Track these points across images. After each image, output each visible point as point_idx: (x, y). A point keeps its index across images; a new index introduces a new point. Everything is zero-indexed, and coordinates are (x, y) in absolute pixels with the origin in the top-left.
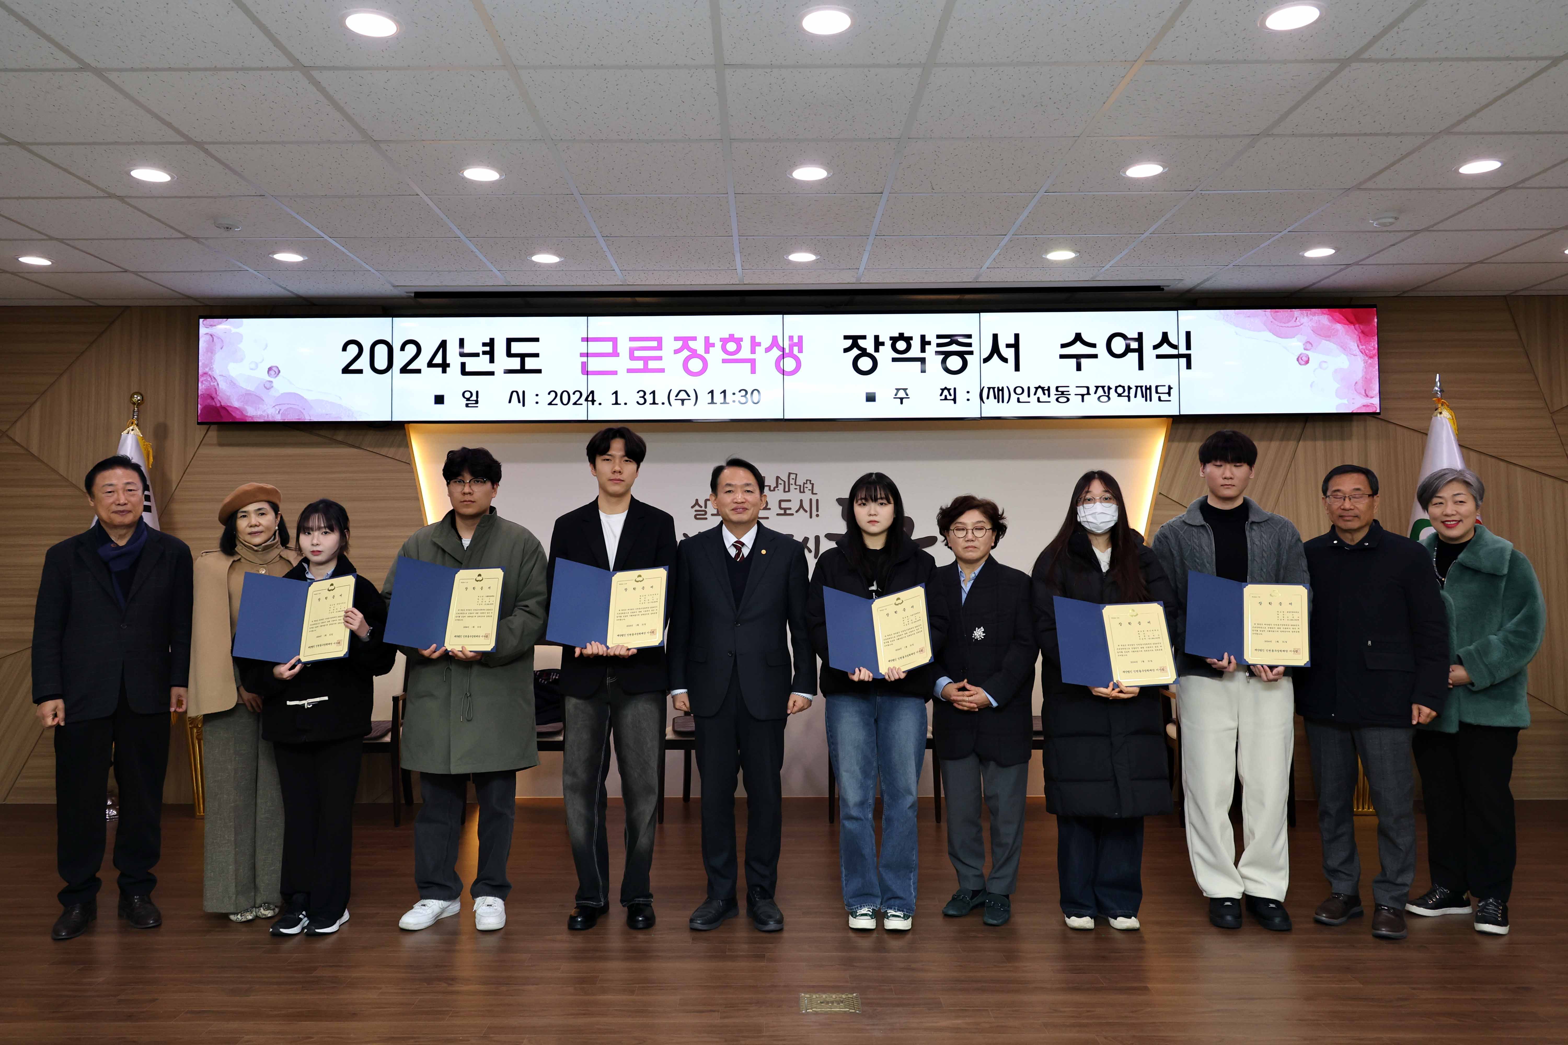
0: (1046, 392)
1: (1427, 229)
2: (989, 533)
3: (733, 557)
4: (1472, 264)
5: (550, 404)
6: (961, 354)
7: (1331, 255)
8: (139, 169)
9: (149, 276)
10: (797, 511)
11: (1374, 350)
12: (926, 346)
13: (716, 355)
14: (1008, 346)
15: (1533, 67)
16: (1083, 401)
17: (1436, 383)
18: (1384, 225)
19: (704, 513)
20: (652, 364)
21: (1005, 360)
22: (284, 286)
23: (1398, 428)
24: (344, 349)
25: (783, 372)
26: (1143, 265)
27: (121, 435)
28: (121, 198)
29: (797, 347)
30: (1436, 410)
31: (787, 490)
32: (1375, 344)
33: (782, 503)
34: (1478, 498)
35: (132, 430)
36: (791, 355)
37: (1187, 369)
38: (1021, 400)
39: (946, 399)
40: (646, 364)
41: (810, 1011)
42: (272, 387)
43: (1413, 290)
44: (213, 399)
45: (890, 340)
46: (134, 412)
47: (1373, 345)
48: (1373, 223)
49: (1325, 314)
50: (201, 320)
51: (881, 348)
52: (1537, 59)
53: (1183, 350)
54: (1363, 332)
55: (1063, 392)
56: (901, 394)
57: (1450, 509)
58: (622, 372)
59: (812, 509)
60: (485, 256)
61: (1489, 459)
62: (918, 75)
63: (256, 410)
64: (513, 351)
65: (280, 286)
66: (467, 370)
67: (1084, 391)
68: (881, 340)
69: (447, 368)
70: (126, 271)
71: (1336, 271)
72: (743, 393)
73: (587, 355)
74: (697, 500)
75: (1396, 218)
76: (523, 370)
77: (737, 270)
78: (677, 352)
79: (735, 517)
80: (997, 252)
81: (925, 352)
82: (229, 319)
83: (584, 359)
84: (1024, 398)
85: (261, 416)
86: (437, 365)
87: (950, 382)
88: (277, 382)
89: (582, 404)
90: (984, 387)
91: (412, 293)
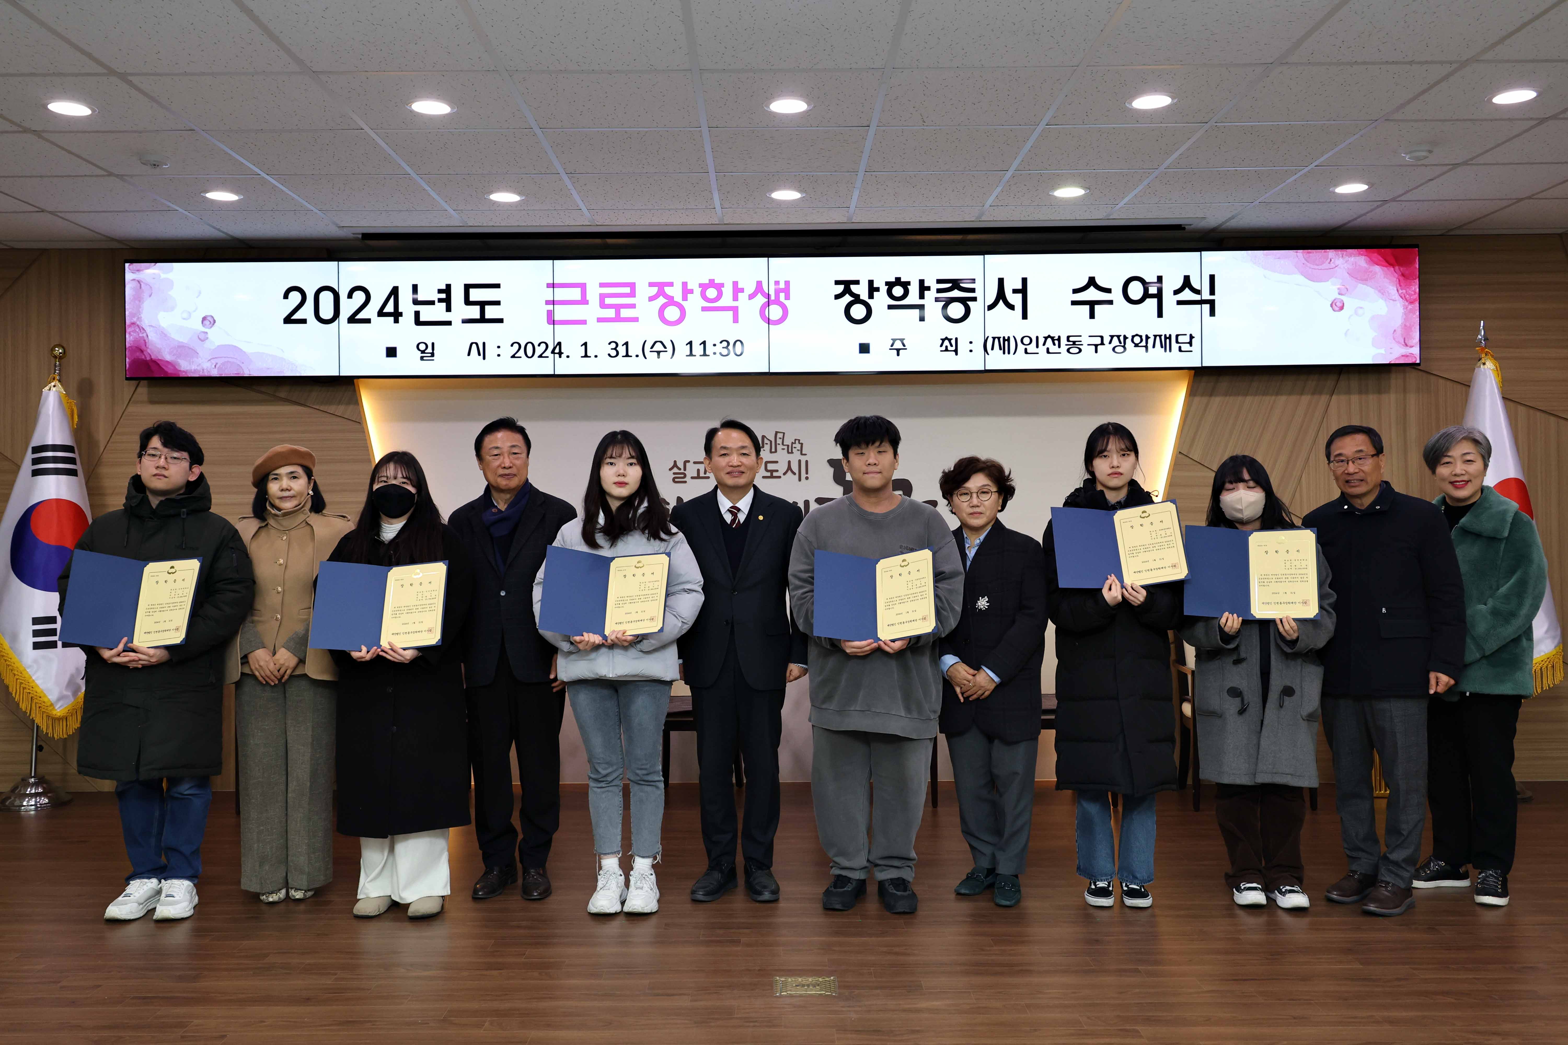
0: (1056, 342)
1: (1465, 163)
2: (995, 496)
4: (1520, 200)
5: (513, 356)
6: (963, 301)
7: (1364, 191)
8: (56, 102)
9: (68, 216)
10: (784, 474)
11: (1415, 294)
12: (926, 292)
13: (694, 302)
14: (1015, 291)
16: (1096, 352)
17: (1479, 331)
18: (1418, 159)
19: (683, 476)
20: (624, 313)
21: (1011, 307)
22: (218, 227)
23: (1441, 381)
24: (286, 296)
25: (769, 321)
26: (1160, 202)
27: (42, 391)
28: (38, 133)
29: (784, 294)
30: (1479, 361)
31: (773, 450)
32: (1415, 288)
35: (54, 386)
36: (777, 302)
37: (1210, 315)
38: (1028, 351)
39: (947, 350)
40: (618, 313)
41: (784, 993)
42: (207, 338)
43: (1459, 227)
44: (142, 351)
45: (886, 285)
46: (55, 366)
47: (1413, 289)
48: (1406, 157)
49: (1362, 255)
50: (127, 265)
51: (875, 294)
53: (1206, 295)
54: (1403, 275)
55: (1074, 342)
56: (898, 345)
57: (1459, 468)
58: (592, 321)
59: (802, 472)
60: (438, 194)
61: (1538, 414)
63: (190, 364)
64: (472, 299)
65: (214, 228)
66: (422, 319)
67: (1098, 341)
68: (875, 285)
69: (400, 318)
70: (43, 211)
71: (1373, 207)
72: (725, 344)
73: (553, 303)
74: (675, 462)
75: (1430, 152)
76: (483, 319)
77: (716, 209)
78: (651, 299)
79: (730, 481)
80: (999, 189)
81: (923, 298)
83: (550, 307)
84: (1032, 348)
85: (195, 371)
86: (388, 315)
87: (952, 331)
88: (212, 333)
89: (548, 357)
90: (988, 337)
91: (359, 234)
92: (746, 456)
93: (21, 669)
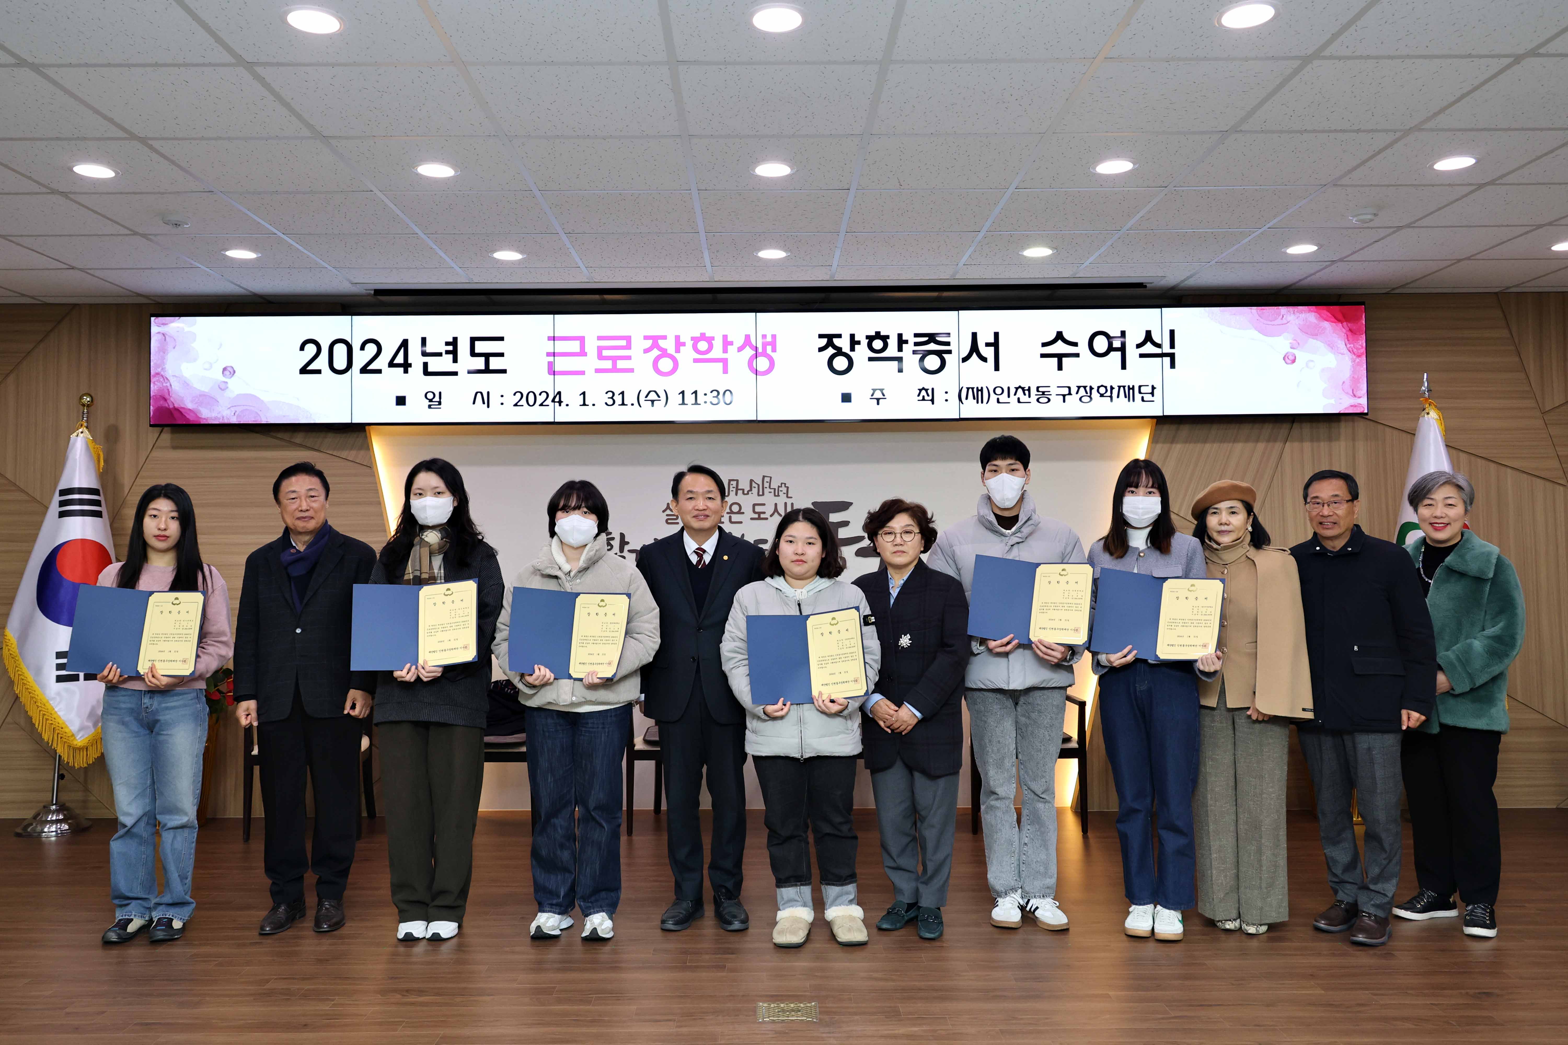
0: (1027, 392)
1: (1409, 226)
4: (1459, 261)
5: (516, 405)
6: (939, 353)
7: (1314, 252)
8: (81, 165)
9: (97, 273)
11: (1362, 348)
12: (904, 345)
13: (687, 355)
14: (988, 345)
15: (1496, 65)
16: (1064, 401)
17: (1423, 383)
18: (1364, 221)
20: (621, 364)
21: (984, 359)
22: (239, 284)
23: (1388, 429)
24: (302, 348)
25: (756, 372)
26: (1123, 262)
27: (71, 437)
28: (64, 194)
29: (770, 347)
30: (1423, 410)
31: (761, 493)
32: (1362, 342)
33: (756, 507)
34: (1468, 502)
35: (82, 432)
36: (765, 354)
37: (1171, 368)
38: (1000, 401)
39: (924, 399)
40: (614, 364)
41: (767, 1019)
42: (227, 388)
43: (1401, 287)
44: (165, 400)
45: (866, 339)
46: (83, 413)
47: (1360, 343)
48: (1352, 220)
49: (1312, 311)
50: (153, 319)
51: (857, 347)
52: (1499, 56)
53: (1166, 349)
54: (1350, 330)
55: (1043, 393)
56: (878, 394)
58: (590, 372)
60: (445, 253)
61: (1479, 460)
62: (876, 72)
63: (210, 412)
64: (477, 351)
65: (234, 284)
66: (430, 370)
67: (1066, 391)
68: (856, 339)
69: (409, 369)
70: (73, 268)
71: (1321, 267)
72: (715, 393)
73: (554, 354)
75: (1375, 215)
76: (487, 370)
77: (707, 267)
78: (646, 351)
80: (972, 249)
81: (902, 351)
82: (182, 318)
83: (551, 359)
84: (1004, 398)
85: (216, 418)
86: (398, 365)
87: (929, 381)
88: (232, 383)
89: (548, 405)
90: (962, 388)
91: (371, 290)
92: (711, 500)
93: (44, 701)
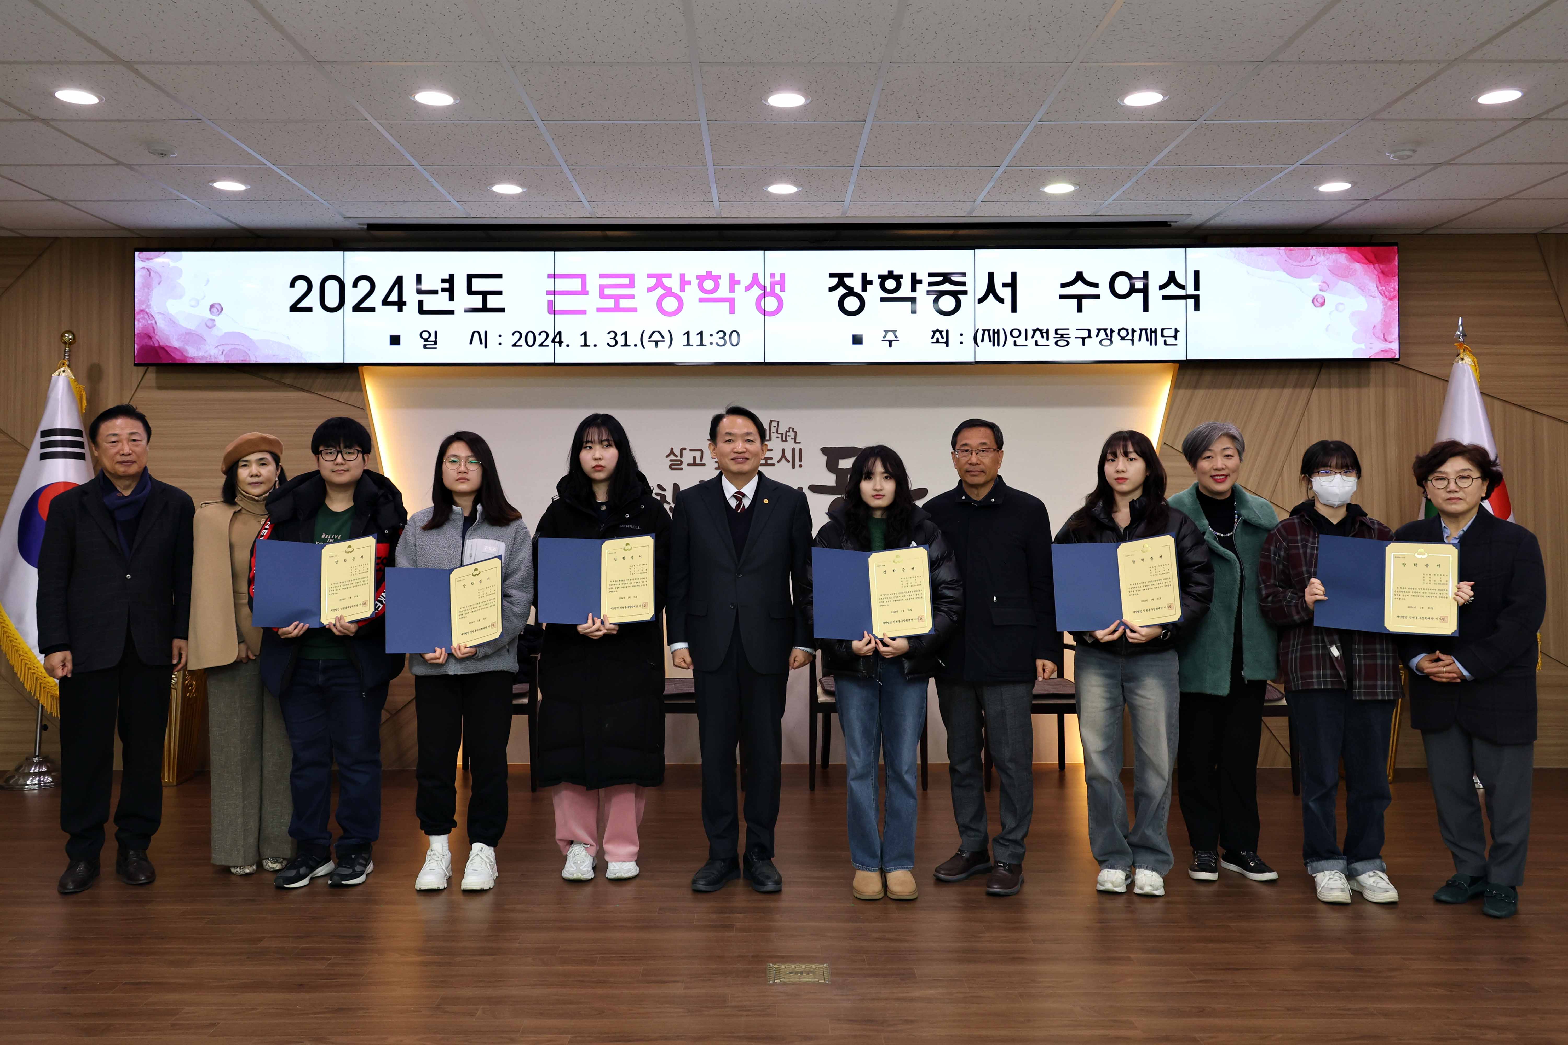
0: (1045, 335)
1: (1447, 163)
3: (734, 508)
4: (1500, 199)
5: (514, 345)
6: (954, 294)
7: (1347, 190)
8: (63, 90)
9: (79, 205)
10: (779, 462)
11: (1394, 291)
12: (917, 285)
13: (692, 294)
14: (1005, 285)
16: (1084, 344)
17: (1457, 327)
18: (1401, 158)
19: (679, 463)
20: (623, 303)
21: (1001, 301)
22: (226, 217)
23: (1420, 376)
24: (292, 285)
25: (764, 313)
26: (1147, 199)
27: (52, 376)
28: (45, 121)
29: (779, 286)
30: (1457, 356)
32: (1395, 284)
35: (64, 371)
36: (773, 294)
37: (1195, 310)
38: (1017, 344)
39: (938, 342)
40: (617, 303)
41: (777, 981)
42: (215, 325)
43: (1437, 227)
44: (151, 338)
45: (879, 278)
46: (65, 352)
47: (1393, 285)
48: (1389, 156)
49: (1342, 252)
50: (137, 253)
51: (869, 286)
53: (1191, 290)
54: (1383, 272)
55: (1062, 335)
56: (890, 336)
58: (592, 311)
59: (795, 459)
60: (442, 186)
61: (1514, 408)
63: (197, 350)
64: (474, 289)
65: (222, 217)
66: (425, 308)
67: (1086, 334)
68: (868, 278)
69: (404, 307)
70: (53, 200)
71: (1353, 206)
72: (721, 334)
73: (554, 293)
74: (672, 449)
75: (1414, 151)
76: (485, 309)
77: (714, 203)
78: (650, 290)
79: (734, 467)
80: (991, 185)
81: (915, 291)
82: (167, 252)
83: (551, 297)
84: (1021, 341)
85: (203, 357)
86: (392, 303)
87: (943, 322)
88: (220, 320)
89: (548, 346)
90: (978, 329)
91: (364, 224)
